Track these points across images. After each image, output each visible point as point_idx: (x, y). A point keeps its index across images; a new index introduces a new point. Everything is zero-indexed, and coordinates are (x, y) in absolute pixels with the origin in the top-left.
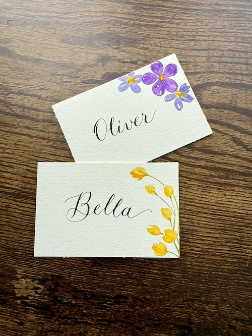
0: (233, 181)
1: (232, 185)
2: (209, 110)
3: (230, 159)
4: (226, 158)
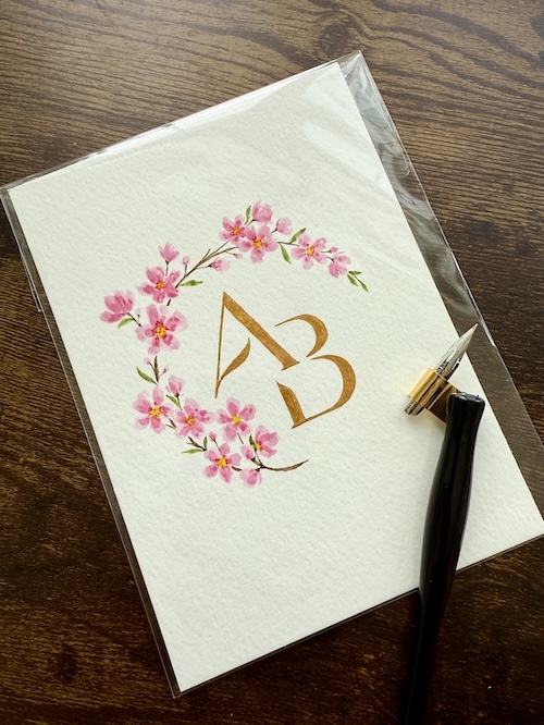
0: (428, 114)
1: (425, 119)
2: (398, 15)
3: (424, 83)
4: (418, 82)
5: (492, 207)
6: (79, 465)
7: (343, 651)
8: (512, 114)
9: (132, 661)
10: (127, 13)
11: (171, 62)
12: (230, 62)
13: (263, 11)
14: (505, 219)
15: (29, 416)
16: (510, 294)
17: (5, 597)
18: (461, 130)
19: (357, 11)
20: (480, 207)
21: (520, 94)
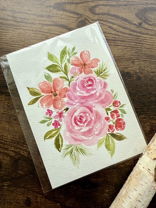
2: (99, 16)
5: (129, 68)
6: (25, 149)
7: (100, 190)
8: (132, 41)
9: (45, 199)
10: (23, 22)
11: (37, 35)
12: (54, 34)
13: (61, 18)
14: (133, 71)
15: (10, 138)
16: (136, 91)
17: (10, 186)
18: (119, 47)
19: (87, 16)
20: (126, 68)
21: (134, 35)
